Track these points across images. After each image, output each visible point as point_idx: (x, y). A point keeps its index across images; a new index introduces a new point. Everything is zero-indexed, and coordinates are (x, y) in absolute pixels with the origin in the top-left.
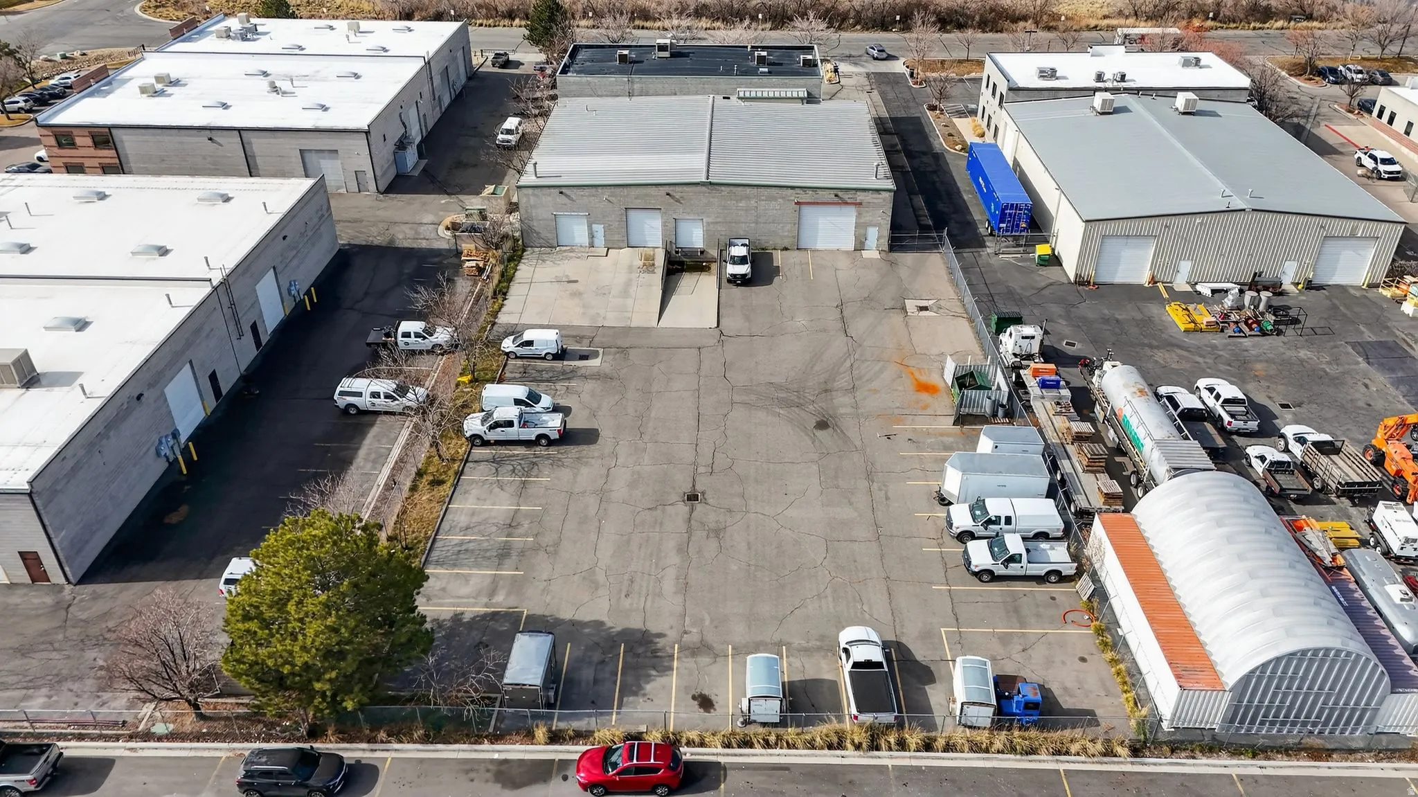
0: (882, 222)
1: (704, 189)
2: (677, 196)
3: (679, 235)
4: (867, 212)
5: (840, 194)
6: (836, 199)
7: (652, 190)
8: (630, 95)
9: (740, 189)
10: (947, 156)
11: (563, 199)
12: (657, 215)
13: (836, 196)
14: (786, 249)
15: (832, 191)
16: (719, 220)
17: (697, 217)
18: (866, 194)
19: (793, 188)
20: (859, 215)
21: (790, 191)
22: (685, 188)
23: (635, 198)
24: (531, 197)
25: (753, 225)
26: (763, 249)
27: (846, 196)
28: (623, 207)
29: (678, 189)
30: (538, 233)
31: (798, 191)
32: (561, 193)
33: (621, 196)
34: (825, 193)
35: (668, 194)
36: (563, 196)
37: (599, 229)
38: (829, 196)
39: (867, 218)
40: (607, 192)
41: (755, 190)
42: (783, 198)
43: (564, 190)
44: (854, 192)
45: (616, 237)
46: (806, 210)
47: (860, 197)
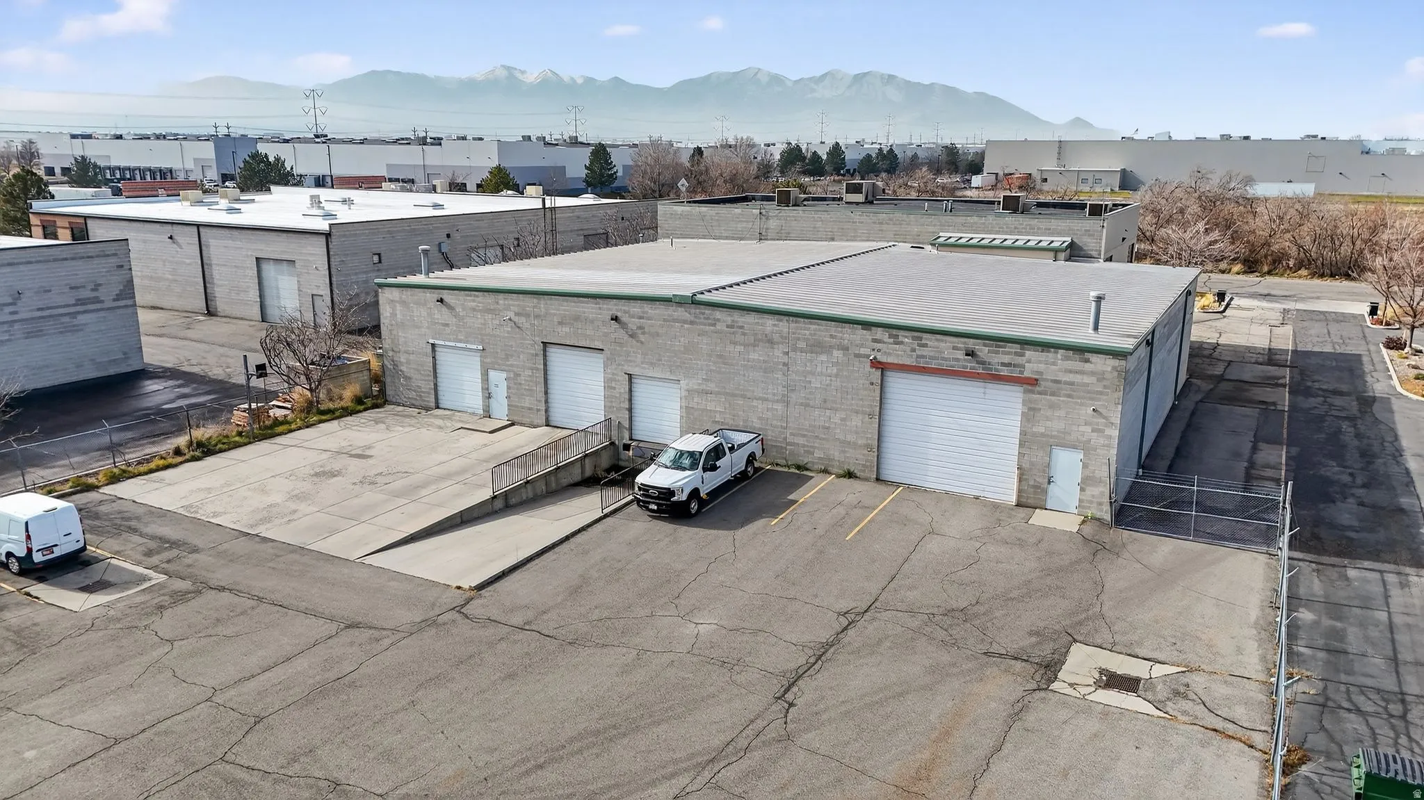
0: (1097, 440)
1: (680, 313)
2: (633, 323)
3: (636, 412)
4: (1052, 406)
5: (983, 351)
6: (970, 365)
7: (588, 308)
8: (761, 237)
9: (751, 319)
10: (1396, 404)
11: (442, 314)
12: (597, 361)
13: (971, 354)
14: (850, 475)
15: (960, 342)
16: (712, 386)
17: (668, 375)
18: (1050, 356)
19: (867, 325)
20: (1030, 414)
21: (860, 333)
22: (648, 308)
23: (560, 323)
24: (398, 307)
25: (779, 407)
26: (799, 467)
27: (998, 358)
28: (538, 340)
29: (635, 308)
30: (408, 378)
31: (879, 334)
32: (441, 301)
33: (537, 317)
34: (946, 344)
35: (615, 319)
36: (444, 309)
37: (498, 378)
38: (951, 353)
39: (1052, 423)
40: (514, 302)
41: (784, 326)
42: (845, 349)
43: (446, 295)
44: (1016, 348)
45: (527, 402)
46: (899, 385)
47: (1033, 363)
